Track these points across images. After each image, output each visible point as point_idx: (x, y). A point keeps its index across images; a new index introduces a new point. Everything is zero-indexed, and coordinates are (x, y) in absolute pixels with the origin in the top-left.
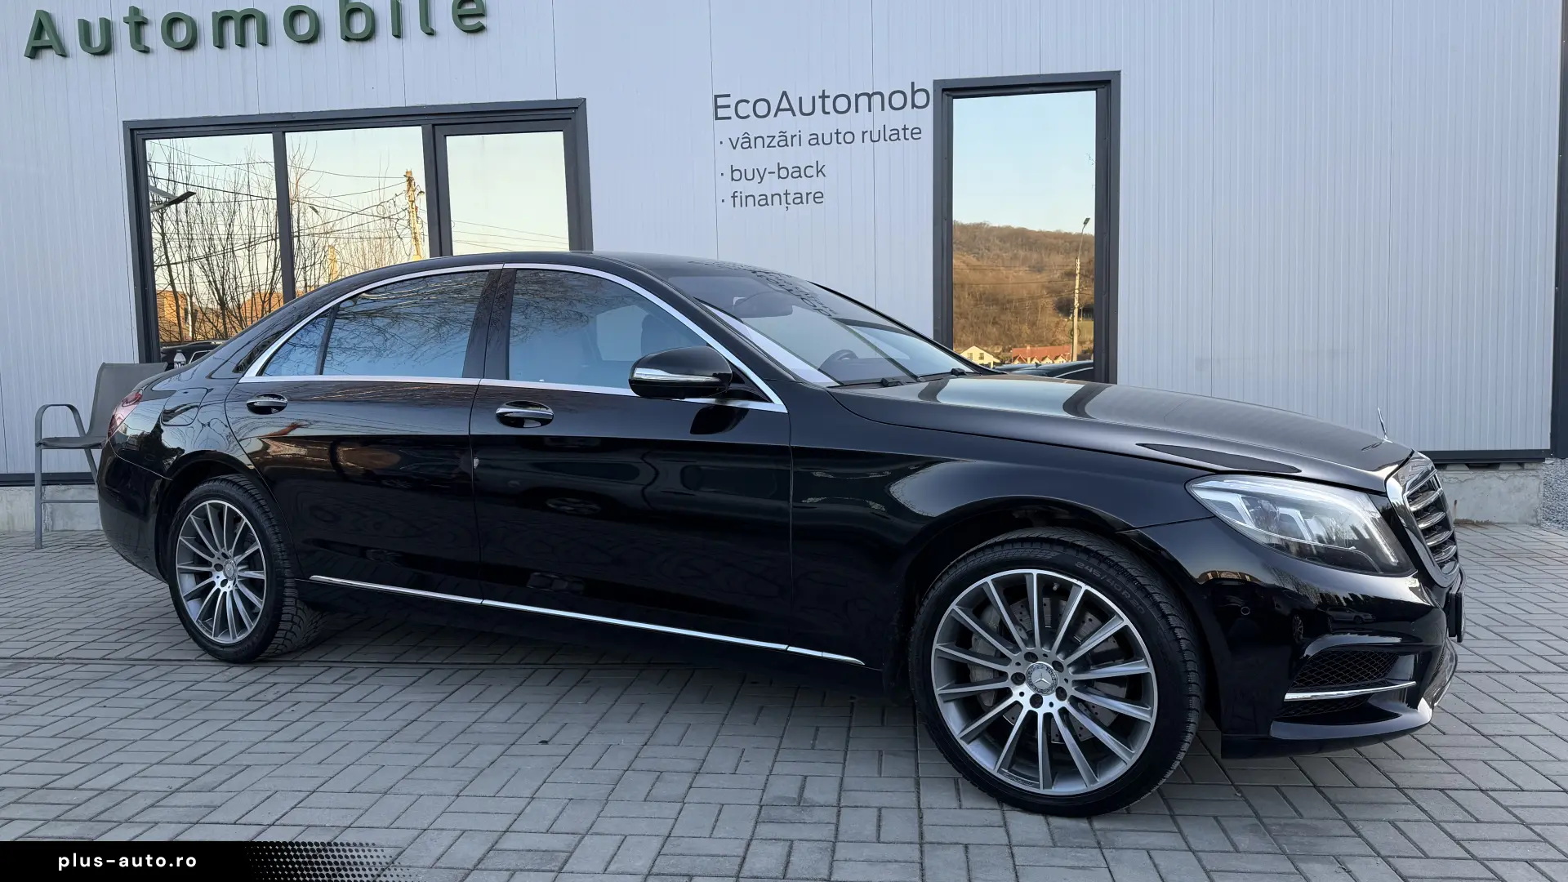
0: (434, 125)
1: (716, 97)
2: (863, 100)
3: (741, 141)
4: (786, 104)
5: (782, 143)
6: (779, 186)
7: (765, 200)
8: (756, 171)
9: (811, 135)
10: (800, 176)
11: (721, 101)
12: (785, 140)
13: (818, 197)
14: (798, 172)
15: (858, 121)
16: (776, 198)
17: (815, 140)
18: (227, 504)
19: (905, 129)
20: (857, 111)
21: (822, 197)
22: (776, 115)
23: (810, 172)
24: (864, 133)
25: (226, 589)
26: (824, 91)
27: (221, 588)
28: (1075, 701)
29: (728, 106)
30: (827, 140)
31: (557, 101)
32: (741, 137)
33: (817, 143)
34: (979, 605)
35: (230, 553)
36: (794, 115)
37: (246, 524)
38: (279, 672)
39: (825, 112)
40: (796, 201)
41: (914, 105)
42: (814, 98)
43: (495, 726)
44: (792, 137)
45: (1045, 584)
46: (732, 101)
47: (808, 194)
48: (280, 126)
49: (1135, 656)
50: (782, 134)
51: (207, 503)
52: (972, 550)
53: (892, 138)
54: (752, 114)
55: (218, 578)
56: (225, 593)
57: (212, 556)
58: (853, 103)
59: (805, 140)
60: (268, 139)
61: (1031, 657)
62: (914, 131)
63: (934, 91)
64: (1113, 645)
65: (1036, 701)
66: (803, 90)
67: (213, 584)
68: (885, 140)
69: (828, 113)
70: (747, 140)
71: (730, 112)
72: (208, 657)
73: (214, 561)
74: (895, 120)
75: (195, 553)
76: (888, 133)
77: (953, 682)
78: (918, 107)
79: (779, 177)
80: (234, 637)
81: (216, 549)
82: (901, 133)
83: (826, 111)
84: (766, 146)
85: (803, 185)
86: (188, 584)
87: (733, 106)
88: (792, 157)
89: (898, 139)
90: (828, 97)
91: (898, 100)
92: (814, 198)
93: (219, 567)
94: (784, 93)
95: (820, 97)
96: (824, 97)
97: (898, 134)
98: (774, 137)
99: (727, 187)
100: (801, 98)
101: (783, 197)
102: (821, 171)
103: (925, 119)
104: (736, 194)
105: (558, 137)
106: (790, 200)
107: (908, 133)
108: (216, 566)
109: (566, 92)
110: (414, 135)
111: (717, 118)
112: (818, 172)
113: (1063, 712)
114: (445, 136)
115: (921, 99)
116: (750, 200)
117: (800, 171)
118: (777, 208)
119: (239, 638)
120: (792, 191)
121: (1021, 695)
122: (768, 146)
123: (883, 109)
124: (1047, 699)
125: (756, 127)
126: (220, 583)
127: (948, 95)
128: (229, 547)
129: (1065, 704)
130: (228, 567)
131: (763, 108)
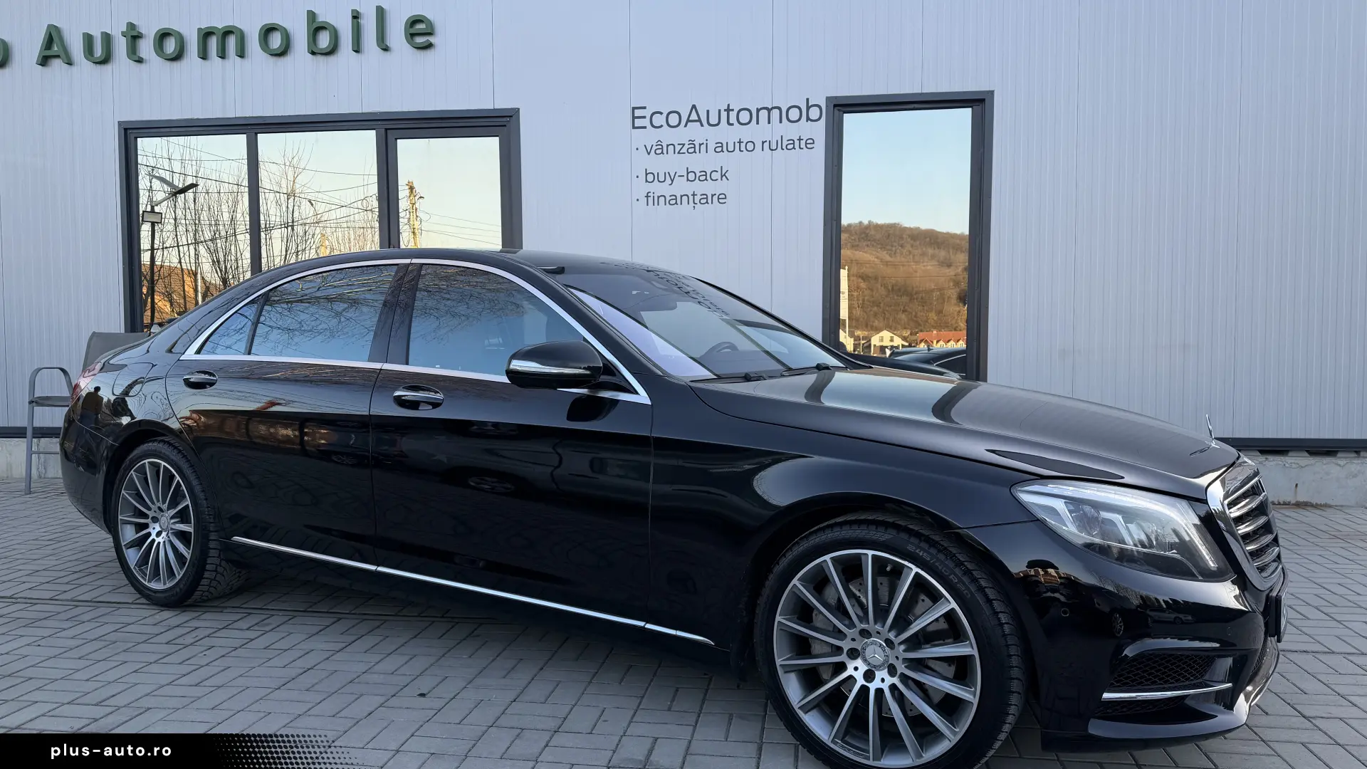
0: (386, 129)
1: (634, 109)
2: (764, 114)
3: (654, 148)
4: (695, 116)
5: (691, 150)
6: (688, 188)
7: (675, 200)
8: (667, 175)
9: (716, 143)
10: (706, 179)
11: (638, 113)
12: (693, 148)
13: (722, 198)
14: (705, 176)
15: (760, 131)
16: (685, 198)
17: (721, 147)
18: (163, 463)
19: (800, 140)
20: (758, 123)
21: (725, 198)
22: (686, 126)
23: (715, 176)
24: (763, 143)
25: (160, 539)
26: (729, 105)
27: (155, 538)
28: (904, 678)
29: (644, 117)
30: (731, 148)
31: (495, 110)
32: (655, 144)
33: (722, 151)
34: (819, 582)
35: (165, 507)
36: (702, 125)
37: (178, 481)
38: (204, 616)
39: (729, 124)
40: (702, 201)
41: (808, 119)
42: (720, 111)
43: (382, 676)
44: (700, 145)
45: (879, 563)
46: (647, 113)
47: (712, 196)
48: (252, 128)
49: (962, 637)
50: (691, 142)
51: (146, 461)
52: (813, 529)
53: (789, 147)
54: (665, 124)
55: (154, 529)
56: (159, 543)
57: (149, 509)
58: (754, 116)
59: (712, 146)
60: (242, 139)
61: (865, 633)
62: (808, 142)
63: (827, 106)
64: (943, 625)
65: (869, 676)
66: (710, 104)
67: (149, 534)
68: (782, 149)
69: (732, 124)
70: (660, 147)
71: (646, 122)
72: (143, 601)
73: (151, 514)
74: (791, 131)
75: (135, 507)
76: (785, 143)
77: (795, 653)
78: (812, 121)
79: (688, 180)
80: (165, 584)
81: (153, 503)
82: (797, 143)
83: (731, 122)
84: (677, 151)
85: (708, 188)
86: (129, 534)
87: (648, 118)
88: (698, 162)
89: (794, 148)
90: (733, 110)
91: (794, 114)
92: (719, 199)
93: (155, 520)
94: (694, 107)
95: (725, 110)
96: (728, 110)
97: (794, 144)
98: (684, 145)
99: (642, 188)
100: (708, 111)
101: (691, 198)
102: (724, 175)
103: (818, 131)
104: (649, 195)
105: (497, 139)
106: (697, 201)
107: (803, 143)
108: (153, 518)
109: (502, 103)
110: (367, 140)
111: (634, 127)
112: (722, 177)
113: (893, 688)
114: (396, 139)
115: (814, 113)
116: (662, 199)
117: (706, 175)
118: (685, 208)
119: (169, 585)
120: (698, 193)
121: (855, 669)
122: (679, 153)
123: (781, 122)
124: (879, 674)
125: (667, 135)
126: (155, 534)
127: (839, 110)
128: (164, 502)
129: (896, 680)
130: (163, 520)
131: (674, 119)
